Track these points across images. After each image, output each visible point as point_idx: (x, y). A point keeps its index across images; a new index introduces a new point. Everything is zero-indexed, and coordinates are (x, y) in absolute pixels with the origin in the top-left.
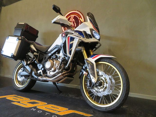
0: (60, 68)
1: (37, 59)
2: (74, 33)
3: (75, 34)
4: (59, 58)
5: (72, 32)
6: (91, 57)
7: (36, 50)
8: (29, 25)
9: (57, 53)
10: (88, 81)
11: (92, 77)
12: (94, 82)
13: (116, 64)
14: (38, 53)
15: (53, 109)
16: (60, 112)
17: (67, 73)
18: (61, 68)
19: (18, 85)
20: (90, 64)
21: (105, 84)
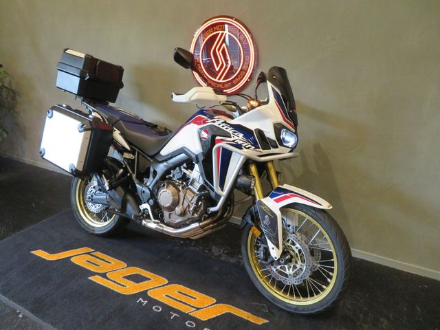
0: (195, 210)
1: (133, 172)
2: (232, 135)
3: (236, 138)
4: (192, 184)
5: (227, 130)
6: (272, 198)
7: (127, 147)
8: (97, 60)
9: (185, 165)
10: (262, 248)
11: (270, 245)
12: (276, 258)
13: (329, 227)
14: (134, 154)
15: (183, 298)
16: (200, 309)
17: (212, 223)
18: (198, 211)
19: (90, 221)
20: (267, 214)
21: (299, 262)
